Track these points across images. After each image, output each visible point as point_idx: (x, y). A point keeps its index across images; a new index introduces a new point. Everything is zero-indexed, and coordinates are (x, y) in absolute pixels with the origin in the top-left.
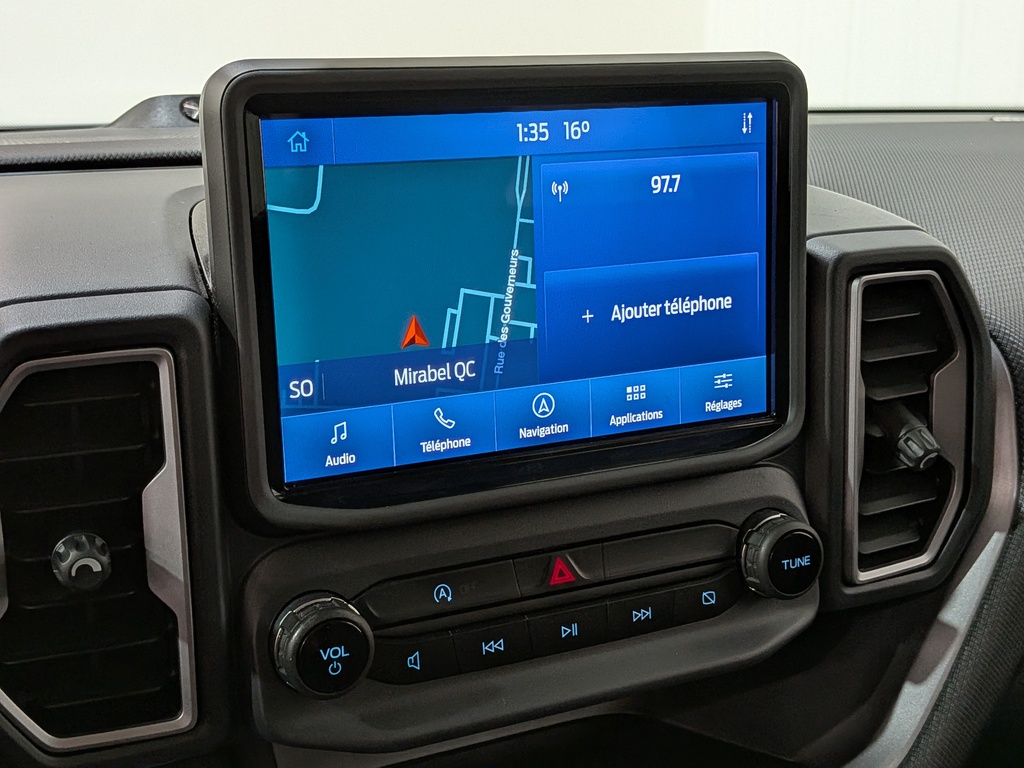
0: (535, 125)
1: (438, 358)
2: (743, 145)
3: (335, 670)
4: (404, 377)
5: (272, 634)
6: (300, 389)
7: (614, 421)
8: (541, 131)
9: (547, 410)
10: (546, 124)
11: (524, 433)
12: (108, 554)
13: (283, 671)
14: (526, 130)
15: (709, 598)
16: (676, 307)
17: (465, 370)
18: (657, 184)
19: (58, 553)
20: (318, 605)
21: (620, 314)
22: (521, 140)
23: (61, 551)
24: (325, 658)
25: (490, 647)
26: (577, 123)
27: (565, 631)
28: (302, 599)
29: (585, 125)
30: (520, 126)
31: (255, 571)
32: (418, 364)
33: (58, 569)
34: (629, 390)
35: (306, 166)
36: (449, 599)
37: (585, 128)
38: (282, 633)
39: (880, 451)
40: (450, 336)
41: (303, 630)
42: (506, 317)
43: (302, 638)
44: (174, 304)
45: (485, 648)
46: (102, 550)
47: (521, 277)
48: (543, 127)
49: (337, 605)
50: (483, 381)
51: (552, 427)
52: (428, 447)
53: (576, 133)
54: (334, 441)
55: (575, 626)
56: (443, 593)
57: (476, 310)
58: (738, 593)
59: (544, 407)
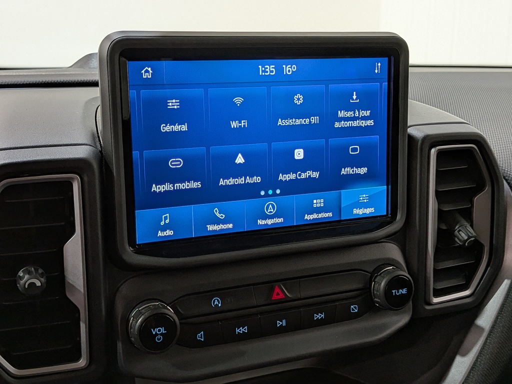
0: (268, 67)
3: (159, 339)
5: (128, 321)
7: (306, 217)
8: (271, 69)
9: (272, 211)
10: (274, 66)
11: (260, 222)
12: (45, 277)
13: (133, 339)
14: (263, 69)
15: (354, 309)
19: (19, 276)
20: (151, 306)
22: (261, 74)
23: (21, 275)
24: (154, 333)
25: (240, 330)
26: (290, 66)
27: (279, 323)
28: (144, 303)
29: (294, 67)
30: (260, 67)
31: (120, 289)
33: (19, 284)
34: (315, 201)
35: (150, 85)
36: (220, 305)
37: (294, 69)
38: (133, 320)
39: (445, 236)
41: (143, 319)
43: (142, 323)
45: (237, 331)
46: (42, 275)
48: (272, 68)
49: (161, 306)
51: (275, 219)
52: (211, 228)
53: (289, 71)
54: (162, 223)
55: (284, 321)
56: (217, 302)
58: (369, 307)
59: (271, 209)
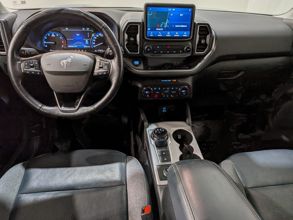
0: (170, 9)
1: (160, 28)
2: (189, 12)
3: (149, 51)
4: (157, 29)
6: (149, 29)
7: (175, 35)
11: (167, 35)
13: (145, 50)
15: (181, 52)
16: (181, 26)
17: (162, 29)
18: (181, 15)
19: (131, 38)
20: (148, 46)
21: (176, 26)
25: (161, 52)
29: (175, 9)
31: (144, 43)
32: (158, 28)
33: (131, 40)
34: (176, 33)
35: (151, 11)
39: (200, 42)
40: (161, 26)
42: (166, 25)
43: (146, 48)
44: (140, 21)
46: (134, 39)
47: (168, 22)
49: (150, 46)
50: (164, 30)
51: (169, 35)
54: (151, 34)
55: (169, 52)
56: (158, 47)
57: (163, 24)
58: (183, 52)
59: (169, 33)
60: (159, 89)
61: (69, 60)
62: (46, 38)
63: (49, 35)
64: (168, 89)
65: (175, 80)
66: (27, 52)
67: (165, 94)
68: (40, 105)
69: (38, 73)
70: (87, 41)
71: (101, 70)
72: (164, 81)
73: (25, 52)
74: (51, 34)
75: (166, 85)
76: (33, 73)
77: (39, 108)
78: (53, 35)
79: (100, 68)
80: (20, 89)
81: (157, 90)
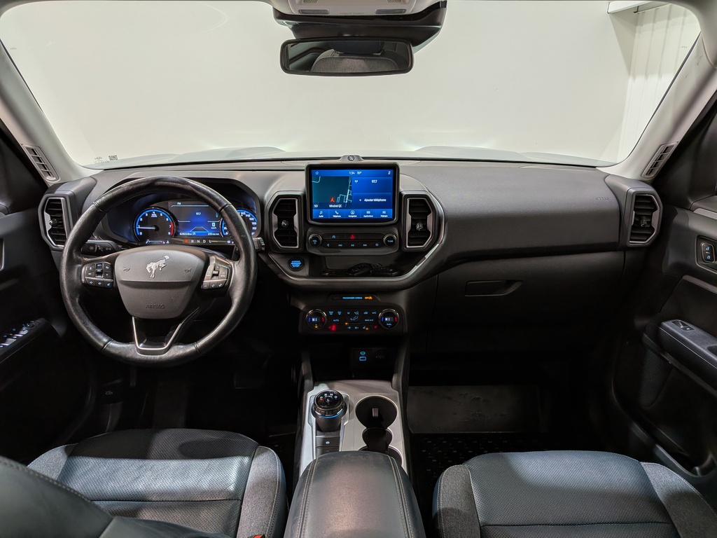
1: (336, 204)
3: (315, 243)
4: (331, 206)
6: (316, 206)
7: (364, 216)
8: (354, 173)
11: (349, 216)
12: (289, 223)
15: (377, 245)
16: (376, 200)
17: (340, 206)
18: (373, 181)
21: (366, 200)
22: (350, 174)
25: (340, 245)
31: (308, 229)
32: (333, 204)
33: (283, 225)
34: (367, 212)
35: (318, 176)
39: (413, 226)
40: (338, 200)
42: (347, 199)
44: (299, 193)
47: (349, 194)
50: (343, 208)
51: (354, 216)
52: (334, 216)
54: (320, 214)
55: (353, 245)
57: (342, 198)
58: (382, 245)
59: (353, 213)
60: (339, 313)
61: (161, 263)
62: (141, 220)
63: (147, 215)
64: (357, 313)
65: (370, 298)
66: (98, 248)
67: (351, 323)
68: (105, 340)
69: (109, 285)
70: (214, 225)
71: (215, 280)
72: (348, 298)
73: (94, 247)
74: (150, 214)
75: (353, 307)
76: (100, 283)
77: (102, 345)
78: (154, 215)
79: (214, 275)
80: (76, 311)
81: (335, 316)
